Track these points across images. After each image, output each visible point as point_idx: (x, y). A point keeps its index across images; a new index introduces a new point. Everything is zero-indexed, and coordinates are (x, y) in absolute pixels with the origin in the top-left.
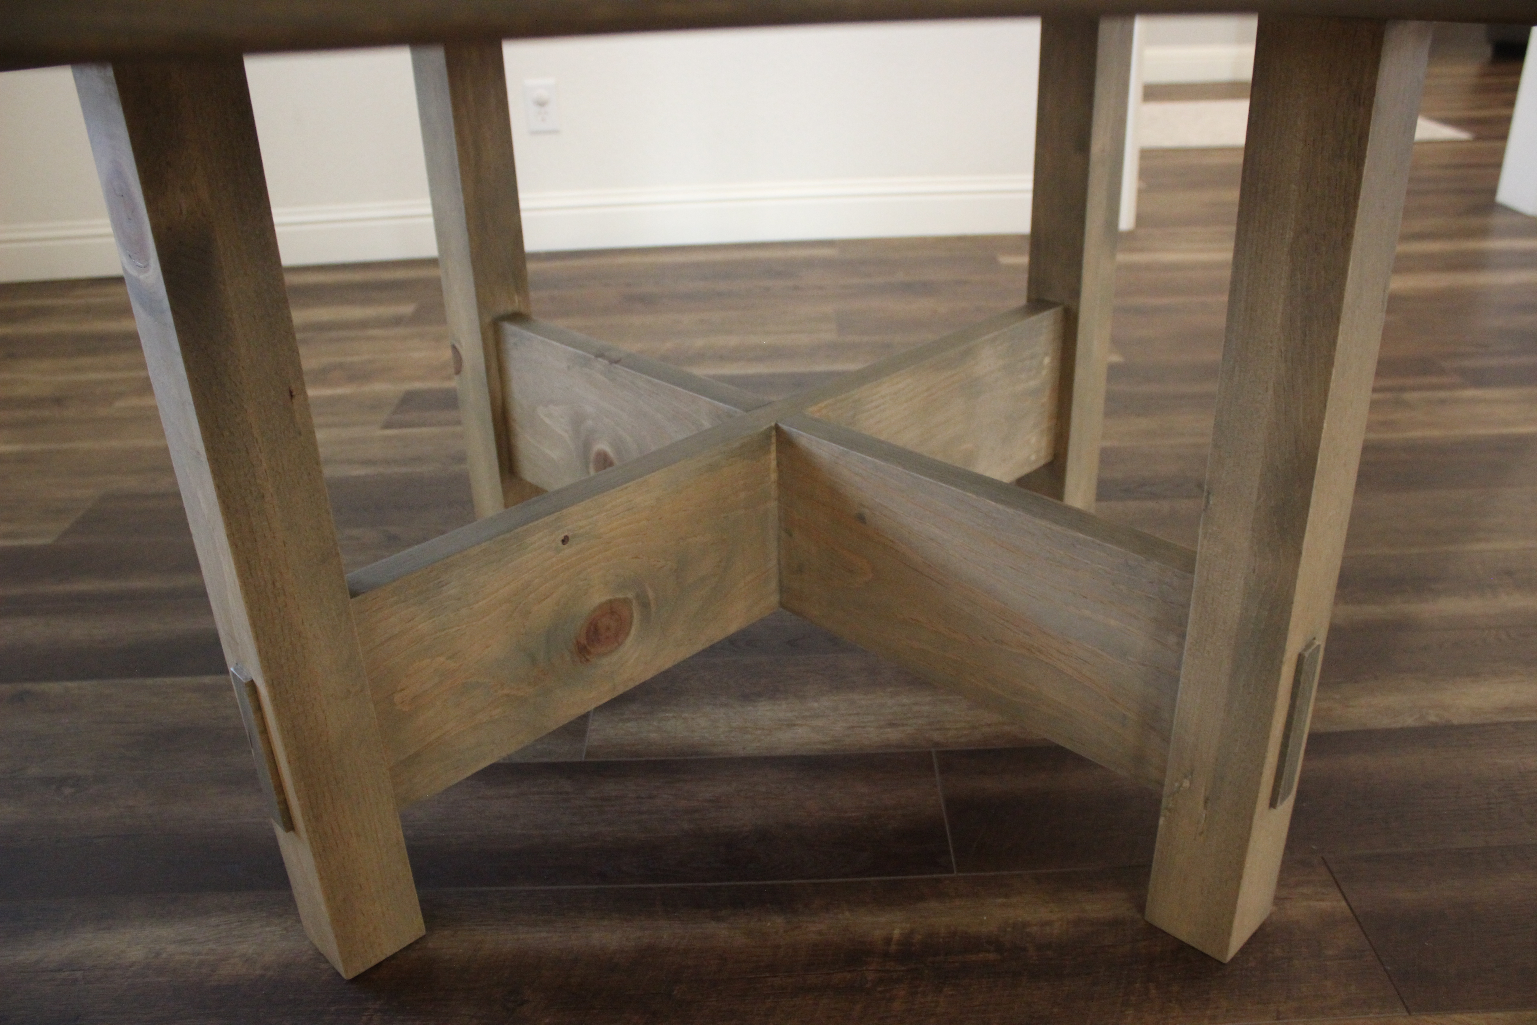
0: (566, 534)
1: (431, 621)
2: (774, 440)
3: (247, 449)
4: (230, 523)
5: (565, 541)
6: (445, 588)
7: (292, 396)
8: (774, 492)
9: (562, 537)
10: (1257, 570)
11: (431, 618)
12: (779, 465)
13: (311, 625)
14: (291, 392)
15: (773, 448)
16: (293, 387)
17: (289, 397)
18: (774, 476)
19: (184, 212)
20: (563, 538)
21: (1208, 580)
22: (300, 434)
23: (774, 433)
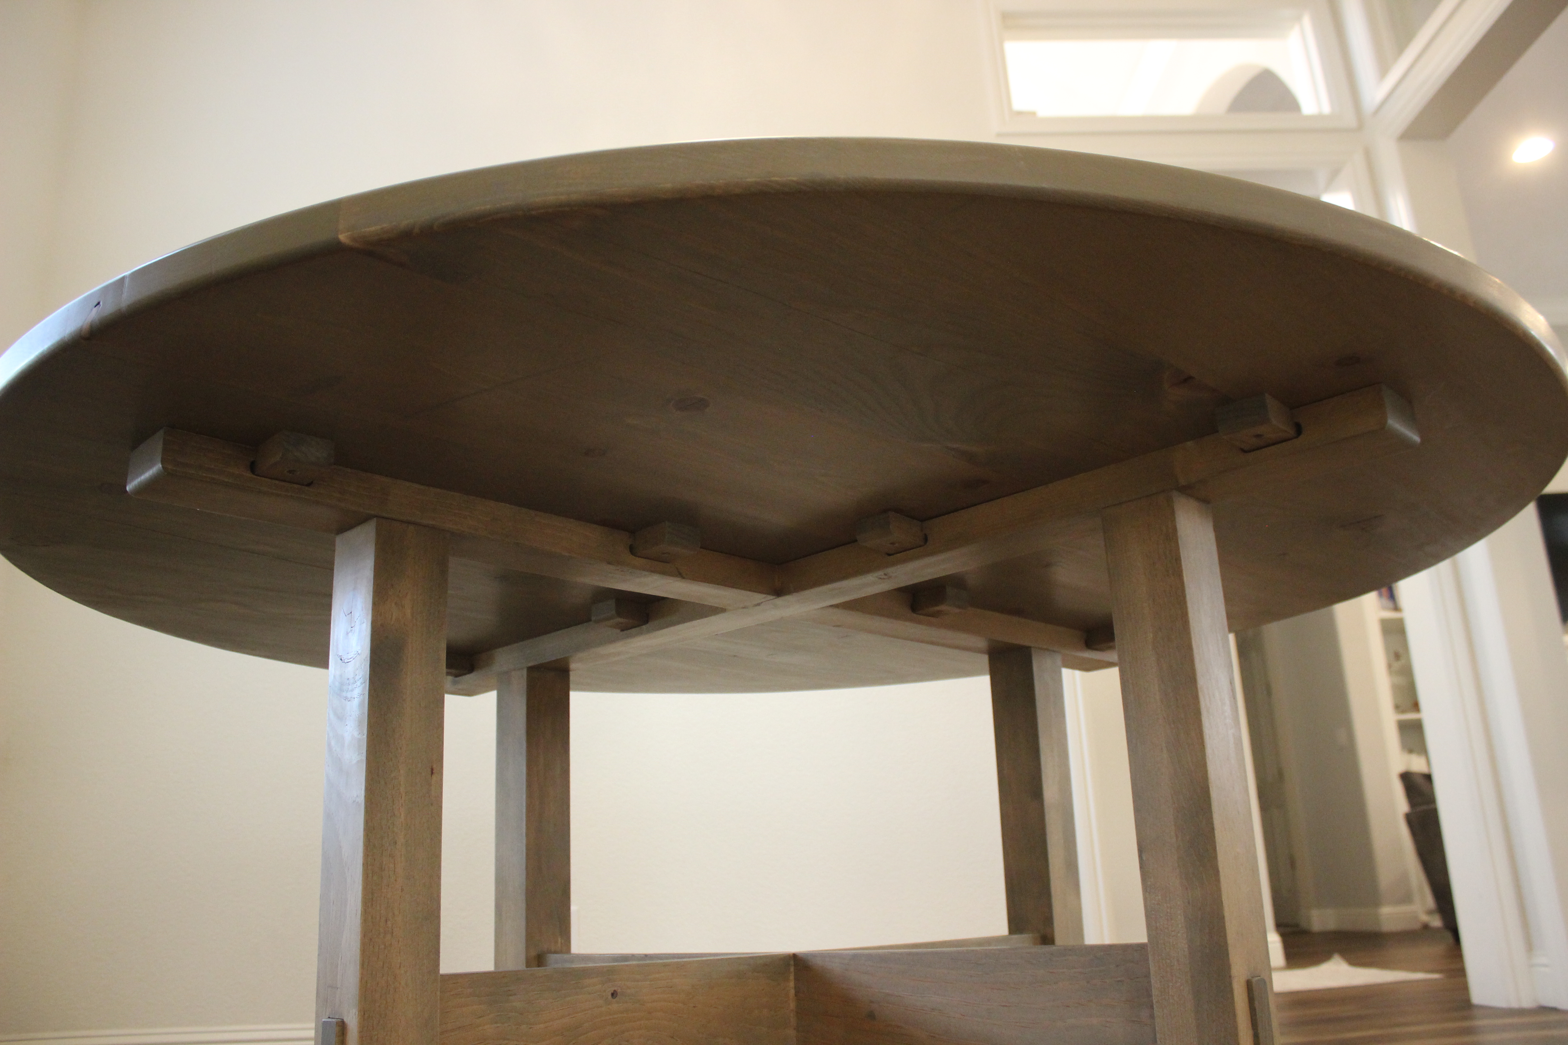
0: (616, 989)
1: (496, 1025)
2: (792, 969)
3: (393, 800)
4: (368, 855)
5: (614, 994)
6: (511, 998)
7: (432, 773)
8: (793, 1021)
9: (612, 990)
10: (1191, 902)
11: (496, 1023)
12: (797, 993)
13: (406, 972)
14: (432, 770)
15: (792, 977)
16: (434, 766)
17: (430, 773)
18: (792, 1005)
19: (394, 619)
20: (613, 992)
21: (1157, 928)
22: (432, 804)
23: (792, 962)
